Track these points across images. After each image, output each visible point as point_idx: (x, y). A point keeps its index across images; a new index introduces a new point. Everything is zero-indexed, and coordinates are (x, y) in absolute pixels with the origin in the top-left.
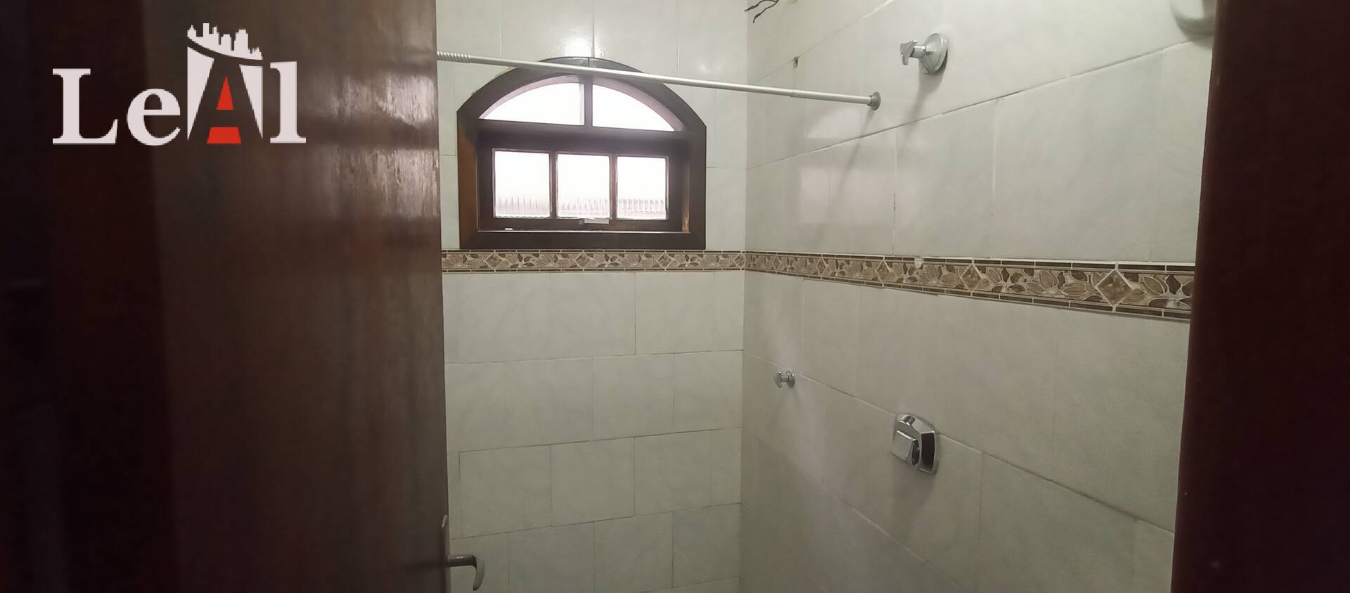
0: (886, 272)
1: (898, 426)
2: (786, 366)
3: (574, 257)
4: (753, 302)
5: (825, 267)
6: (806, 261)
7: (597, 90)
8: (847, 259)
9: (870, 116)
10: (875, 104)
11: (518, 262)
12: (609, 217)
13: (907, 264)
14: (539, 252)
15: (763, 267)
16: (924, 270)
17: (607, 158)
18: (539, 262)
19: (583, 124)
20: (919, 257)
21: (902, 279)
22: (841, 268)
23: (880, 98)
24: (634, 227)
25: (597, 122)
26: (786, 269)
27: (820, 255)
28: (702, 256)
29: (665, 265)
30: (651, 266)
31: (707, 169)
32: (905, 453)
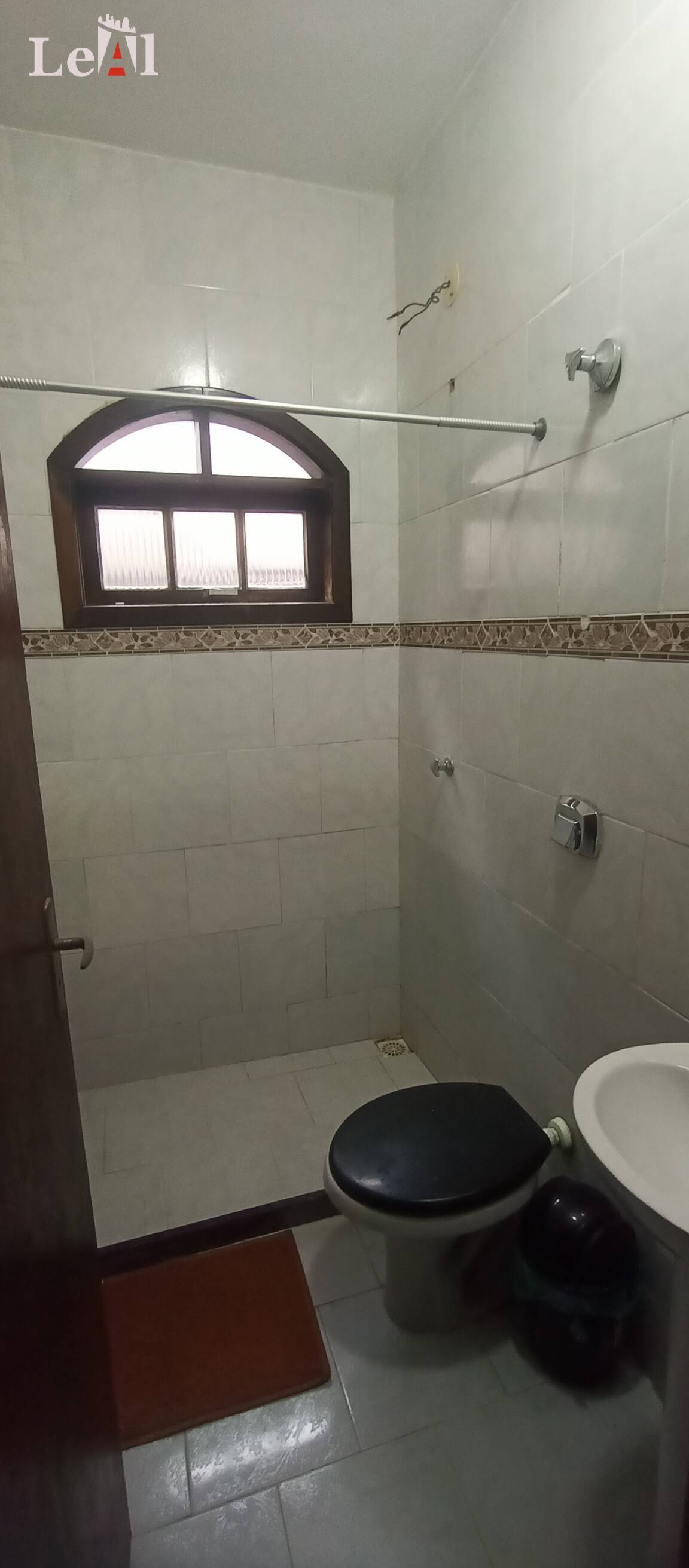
0: (549, 637)
1: (561, 810)
2: (443, 753)
3: (199, 634)
4: (408, 683)
5: (485, 635)
6: (465, 630)
7: (214, 427)
8: (510, 624)
9: (534, 450)
10: (540, 434)
11: (133, 642)
12: (238, 586)
13: (572, 626)
14: (158, 630)
15: (419, 640)
16: (591, 631)
17: (233, 514)
18: (159, 642)
19: (200, 472)
20: (585, 616)
21: (567, 643)
22: (502, 636)
23: (545, 426)
24: (268, 599)
25: (218, 469)
26: (443, 641)
27: (480, 622)
28: (348, 630)
29: (305, 642)
30: (289, 644)
31: (351, 525)
32: (565, 836)
